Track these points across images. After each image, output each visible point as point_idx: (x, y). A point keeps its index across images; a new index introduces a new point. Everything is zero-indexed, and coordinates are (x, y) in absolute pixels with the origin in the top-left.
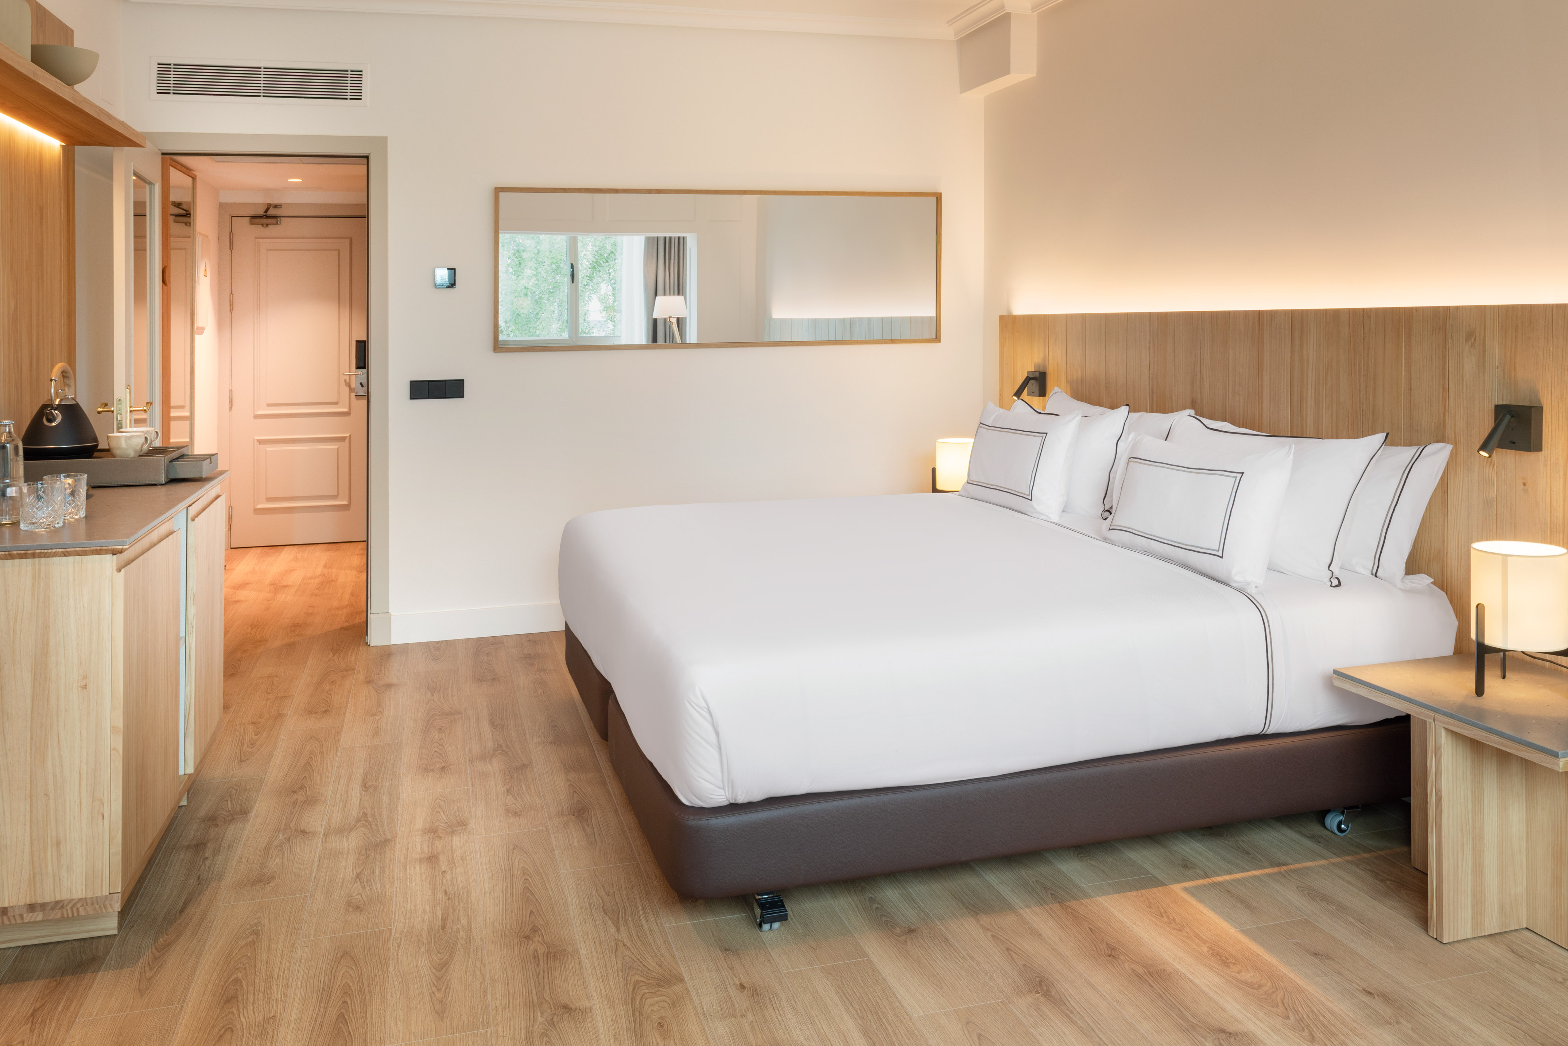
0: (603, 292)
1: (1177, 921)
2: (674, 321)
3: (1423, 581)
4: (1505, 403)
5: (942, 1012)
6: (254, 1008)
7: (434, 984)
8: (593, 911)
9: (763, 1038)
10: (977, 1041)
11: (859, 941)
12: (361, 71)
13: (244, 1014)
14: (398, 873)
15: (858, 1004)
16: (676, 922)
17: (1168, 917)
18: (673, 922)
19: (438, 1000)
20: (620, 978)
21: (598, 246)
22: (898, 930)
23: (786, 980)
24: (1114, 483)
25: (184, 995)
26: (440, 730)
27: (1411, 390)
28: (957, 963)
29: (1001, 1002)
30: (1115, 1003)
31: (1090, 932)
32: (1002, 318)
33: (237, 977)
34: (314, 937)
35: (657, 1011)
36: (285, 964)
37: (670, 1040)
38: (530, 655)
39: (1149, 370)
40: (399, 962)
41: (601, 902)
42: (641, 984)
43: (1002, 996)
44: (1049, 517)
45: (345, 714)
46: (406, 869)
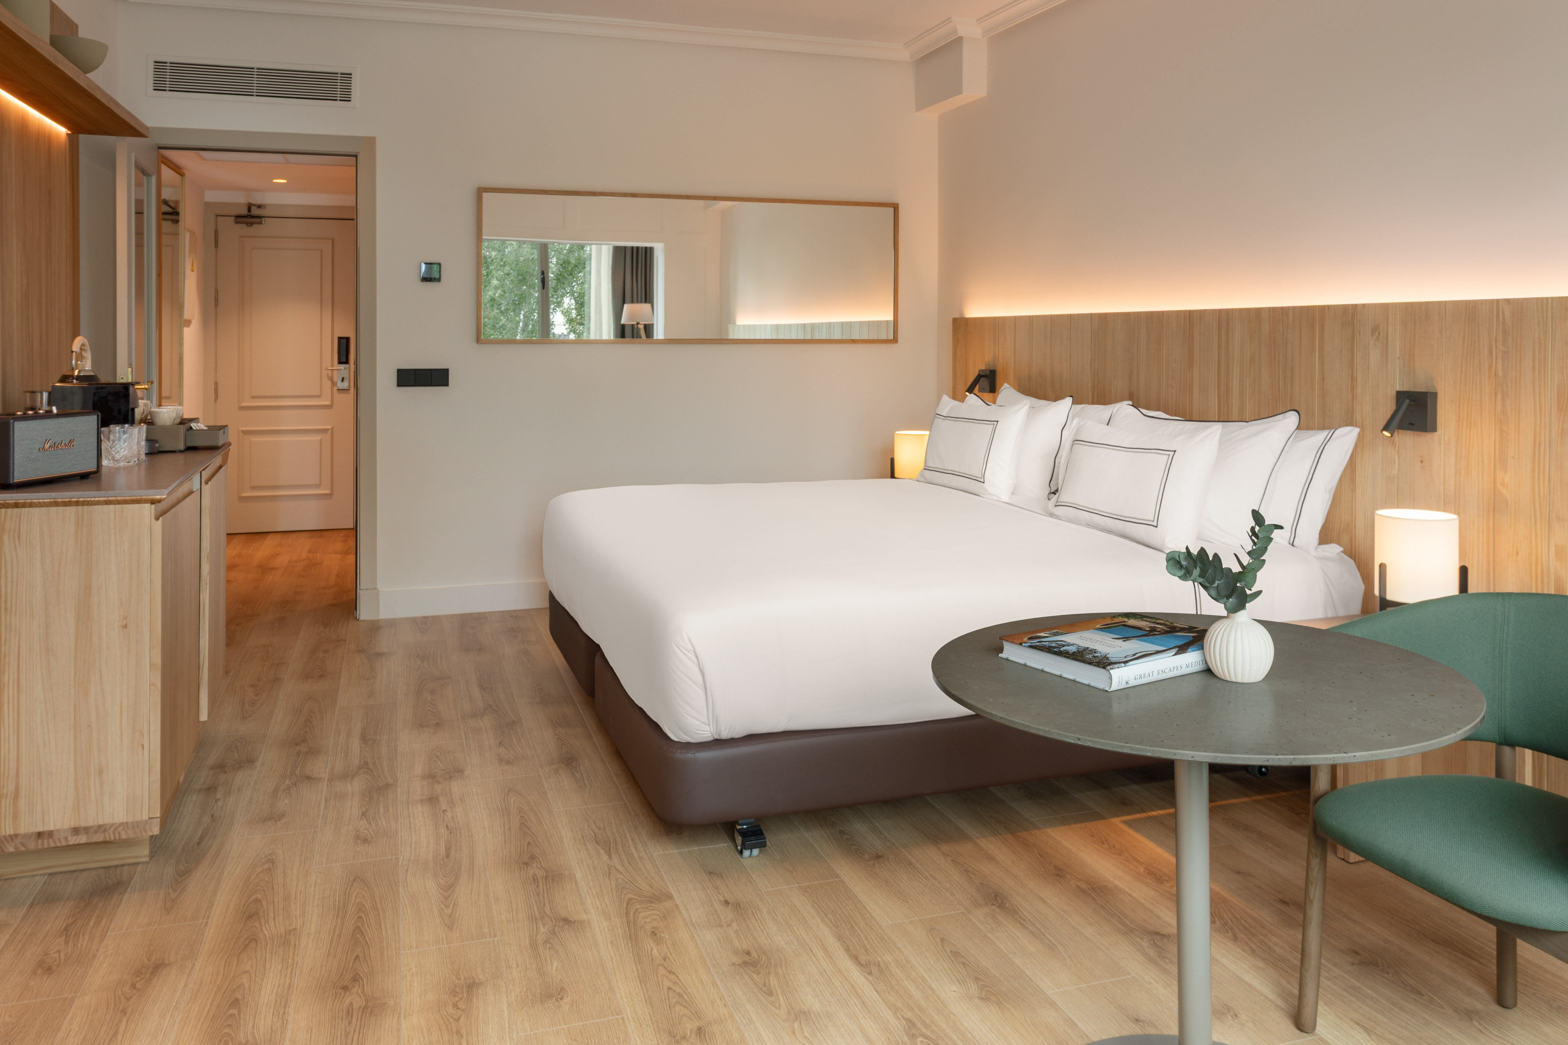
0: (565, 306)
1: (1117, 847)
2: (641, 327)
3: (1334, 549)
4: (1405, 390)
5: (908, 921)
6: (275, 923)
7: (442, 902)
8: (586, 843)
9: (747, 943)
10: (940, 943)
11: (832, 865)
12: (351, 74)
13: (266, 928)
14: (402, 811)
15: (832, 915)
16: (663, 851)
17: (1109, 844)
18: (661, 850)
19: (446, 915)
20: (615, 896)
21: (563, 260)
22: (867, 856)
23: (767, 897)
24: (1059, 467)
25: (208, 912)
26: (432, 692)
27: (1324, 379)
28: (920, 882)
29: (961, 912)
30: (1062, 913)
31: (1040, 857)
32: (955, 320)
33: (257, 898)
34: (326, 864)
35: (650, 922)
36: (301, 886)
37: (663, 946)
38: (513, 628)
39: (1091, 366)
40: (408, 885)
41: (593, 835)
42: (634, 901)
43: (962, 908)
44: (999, 498)
45: (340, 678)
46: (408, 808)
